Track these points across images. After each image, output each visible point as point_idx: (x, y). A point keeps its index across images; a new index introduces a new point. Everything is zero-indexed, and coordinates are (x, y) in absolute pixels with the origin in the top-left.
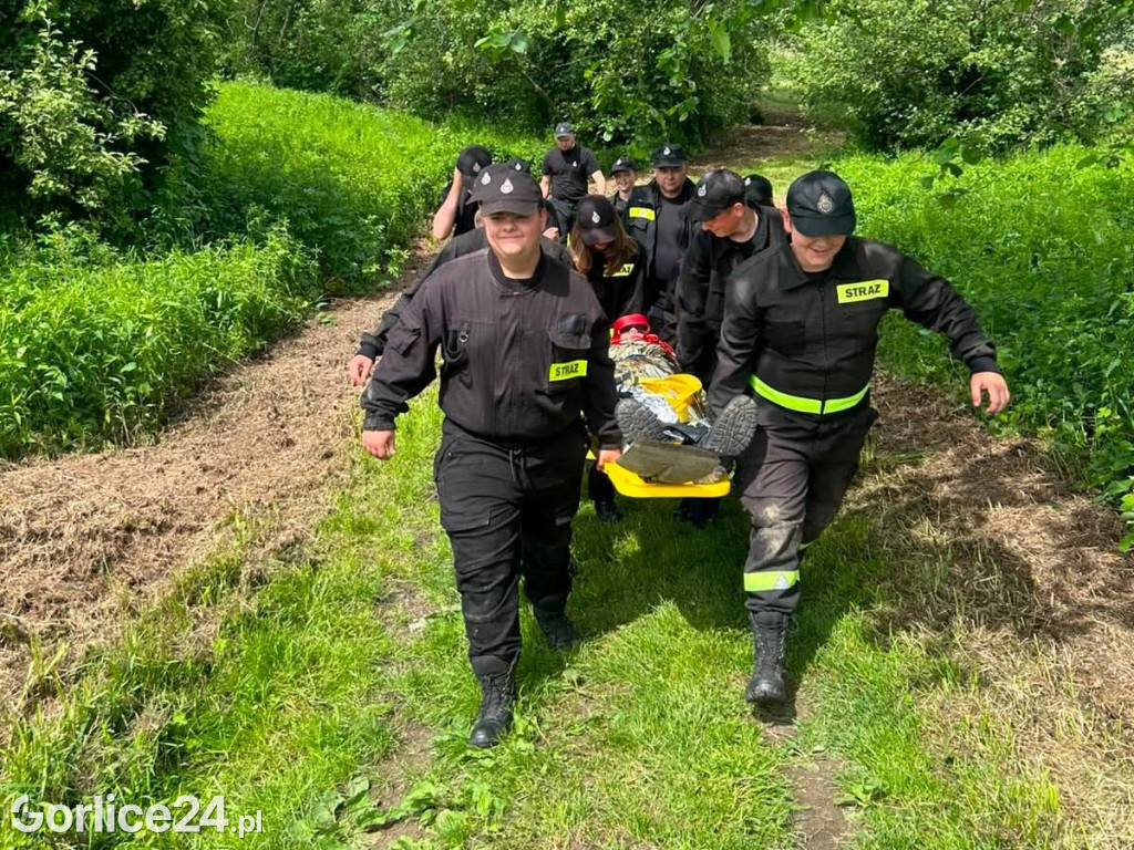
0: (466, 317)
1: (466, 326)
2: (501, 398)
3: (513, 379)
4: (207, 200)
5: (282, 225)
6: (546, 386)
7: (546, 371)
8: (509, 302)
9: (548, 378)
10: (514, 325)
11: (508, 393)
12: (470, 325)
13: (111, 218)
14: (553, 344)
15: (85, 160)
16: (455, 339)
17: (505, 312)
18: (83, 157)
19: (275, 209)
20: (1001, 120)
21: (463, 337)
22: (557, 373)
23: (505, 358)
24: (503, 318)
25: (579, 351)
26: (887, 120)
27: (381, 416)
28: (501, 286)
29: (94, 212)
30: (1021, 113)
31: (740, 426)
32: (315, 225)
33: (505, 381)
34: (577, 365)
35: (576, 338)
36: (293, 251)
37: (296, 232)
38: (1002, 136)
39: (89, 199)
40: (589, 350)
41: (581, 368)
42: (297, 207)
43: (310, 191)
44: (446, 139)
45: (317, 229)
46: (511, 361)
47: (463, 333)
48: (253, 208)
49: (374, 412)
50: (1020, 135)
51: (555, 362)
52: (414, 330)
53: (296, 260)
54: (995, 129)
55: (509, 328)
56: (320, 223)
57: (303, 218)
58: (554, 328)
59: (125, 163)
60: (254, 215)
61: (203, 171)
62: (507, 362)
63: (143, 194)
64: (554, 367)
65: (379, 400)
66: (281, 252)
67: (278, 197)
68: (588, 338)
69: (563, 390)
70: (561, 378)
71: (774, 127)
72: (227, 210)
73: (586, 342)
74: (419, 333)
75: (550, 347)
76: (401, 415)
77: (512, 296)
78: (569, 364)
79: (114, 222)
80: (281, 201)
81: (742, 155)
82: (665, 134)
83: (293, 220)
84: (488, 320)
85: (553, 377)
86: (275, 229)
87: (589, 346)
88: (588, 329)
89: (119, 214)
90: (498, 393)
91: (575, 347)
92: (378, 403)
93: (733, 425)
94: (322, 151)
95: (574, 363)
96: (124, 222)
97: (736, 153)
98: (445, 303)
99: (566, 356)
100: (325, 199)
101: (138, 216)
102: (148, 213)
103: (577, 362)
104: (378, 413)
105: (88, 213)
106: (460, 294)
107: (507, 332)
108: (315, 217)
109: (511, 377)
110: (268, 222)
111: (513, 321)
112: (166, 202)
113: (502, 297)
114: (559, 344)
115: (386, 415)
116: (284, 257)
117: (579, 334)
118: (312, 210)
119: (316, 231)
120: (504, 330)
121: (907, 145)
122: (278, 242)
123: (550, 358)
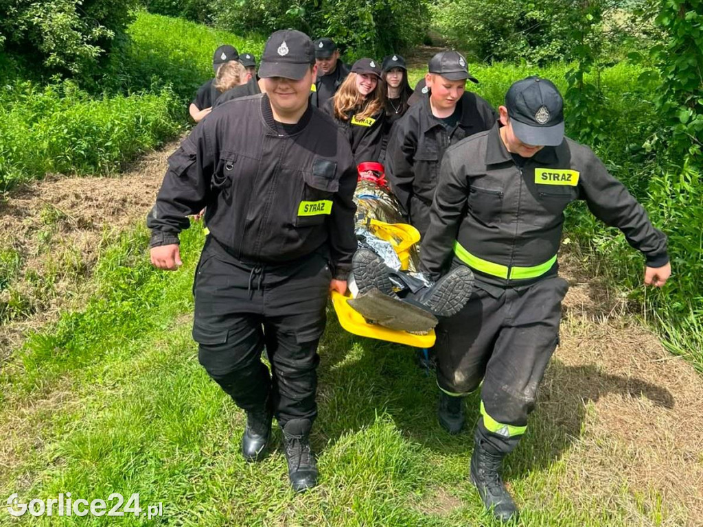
0: (234, 149)
1: (232, 157)
2: (252, 222)
3: (264, 209)
4: (129, 72)
5: (169, 86)
6: (294, 220)
7: (296, 207)
8: (274, 142)
9: (297, 214)
10: (274, 163)
11: (258, 220)
12: (237, 157)
13: (83, 78)
14: (306, 184)
15: (77, 49)
16: (222, 166)
17: (268, 150)
18: (75, 47)
19: (165, 78)
20: (546, 48)
21: (229, 167)
22: (306, 209)
23: (261, 191)
24: (267, 155)
25: (327, 193)
26: (492, 46)
27: (166, 231)
28: (269, 129)
29: (76, 74)
30: (556, 44)
31: (457, 294)
32: (185, 87)
33: (258, 208)
34: (323, 204)
35: (327, 181)
36: (174, 99)
37: (176, 90)
38: (546, 56)
39: (75, 68)
40: (335, 193)
41: (327, 207)
42: (176, 77)
43: (183, 70)
44: (251, 46)
45: (186, 89)
46: (266, 193)
47: (229, 163)
48: (154, 77)
49: (160, 228)
50: (555, 55)
51: (305, 200)
52: (191, 156)
53: (175, 104)
54: (542, 52)
55: (269, 166)
56: (187, 86)
57: (179, 83)
58: (309, 170)
59: (95, 51)
60: (154, 81)
61: (127, 57)
62: (262, 194)
63: (97, 67)
64: (303, 204)
65: (164, 218)
66: (168, 99)
67: (167, 72)
68: (337, 183)
69: (309, 224)
70: (308, 214)
71: (438, 48)
72: (138, 78)
73: (335, 187)
74: (195, 159)
75: (303, 186)
76: (184, 231)
77: (276, 137)
78: (317, 203)
79: (84, 81)
80: (168, 74)
81: (417, 62)
82: (373, 49)
83: (176, 84)
84: (252, 154)
85: (301, 212)
86: (165, 87)
87: (337, 190)
88: (338, 175)
89: (87, 77)
90: (250, 218)
91: (324, 189)
92: (163, 221)
93: (452, 291)
94: (184, 50)
95: (321, 202)
96: (89, 80)
97: (413, 60)
98: (219, 135)
99: (316, 195)
100: (190, 74)
101: (96, 78)
102: (101, 77)
103: (324, 201)
104: (163, 229)
105: (73, 75)
106: (232, 129)
107: (267, 168)
108: (184, 83)
109: (263, 207)
110: (161, 85)
111: (274, 159)
112: (110, 72)
113: (268, 137)
114: (312, 184)
115: (171, 230)
116: (170, 101)
117: (330, 179)
118: (184, 79)
119: (185, 90)
120: (264, 166)
121: (499, 59)
122: (166, 94)
123: (301, 194)
